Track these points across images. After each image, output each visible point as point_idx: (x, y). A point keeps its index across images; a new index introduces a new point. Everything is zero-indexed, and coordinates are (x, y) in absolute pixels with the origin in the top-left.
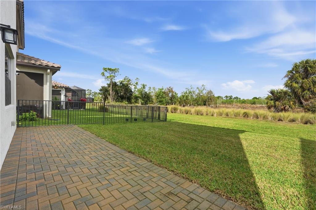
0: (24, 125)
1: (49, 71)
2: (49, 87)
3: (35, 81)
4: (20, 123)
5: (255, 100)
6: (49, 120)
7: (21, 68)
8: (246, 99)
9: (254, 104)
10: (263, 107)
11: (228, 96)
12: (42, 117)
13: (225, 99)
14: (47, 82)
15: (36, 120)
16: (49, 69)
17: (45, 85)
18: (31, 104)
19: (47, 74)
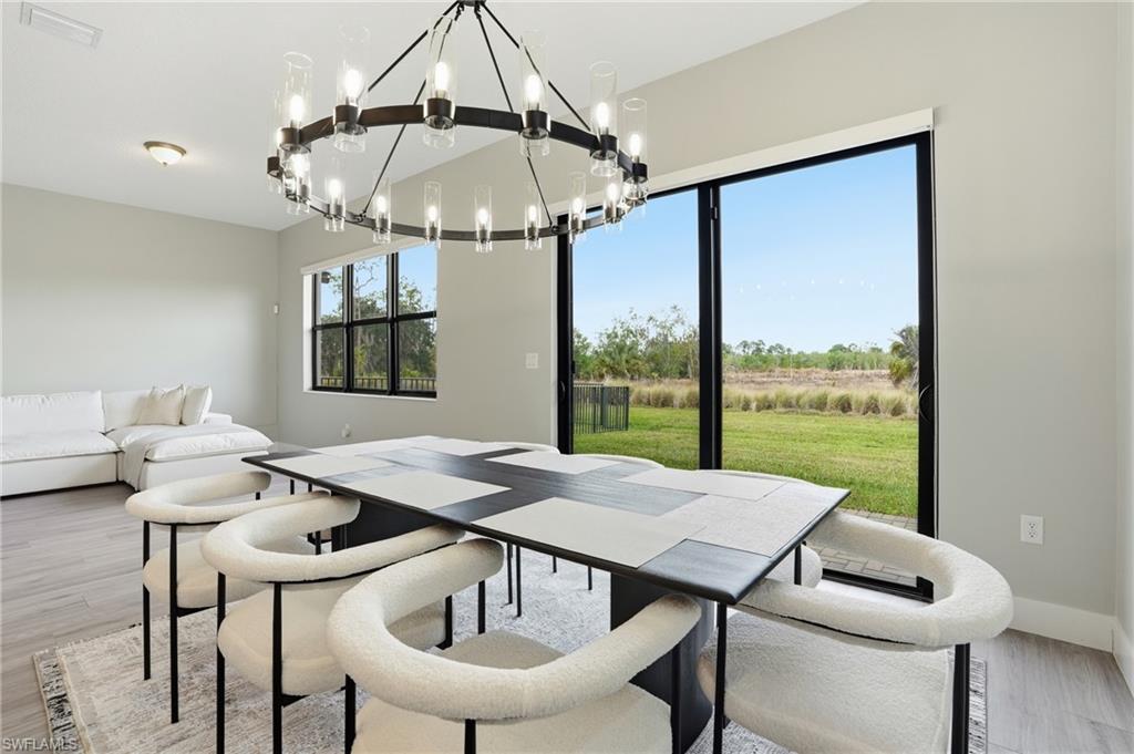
5: (840, 353)
8: (808, 352)
9: (839, 369)
10: (868, 377)
11: (749, 341)
13: (742, 353)
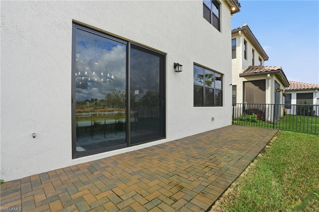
0: (239, 124)
1: (269, 75)
2: (270, 91)
3: (258, 87)
4: (234, 122)
6: (268, 123)
7: (248, 78)
12: (264, 120)
14: (268, 87)
15: (255, 122)
16: (269, 73)
17: (267, 89)
18: (256, 108)
19: (269, 79)
